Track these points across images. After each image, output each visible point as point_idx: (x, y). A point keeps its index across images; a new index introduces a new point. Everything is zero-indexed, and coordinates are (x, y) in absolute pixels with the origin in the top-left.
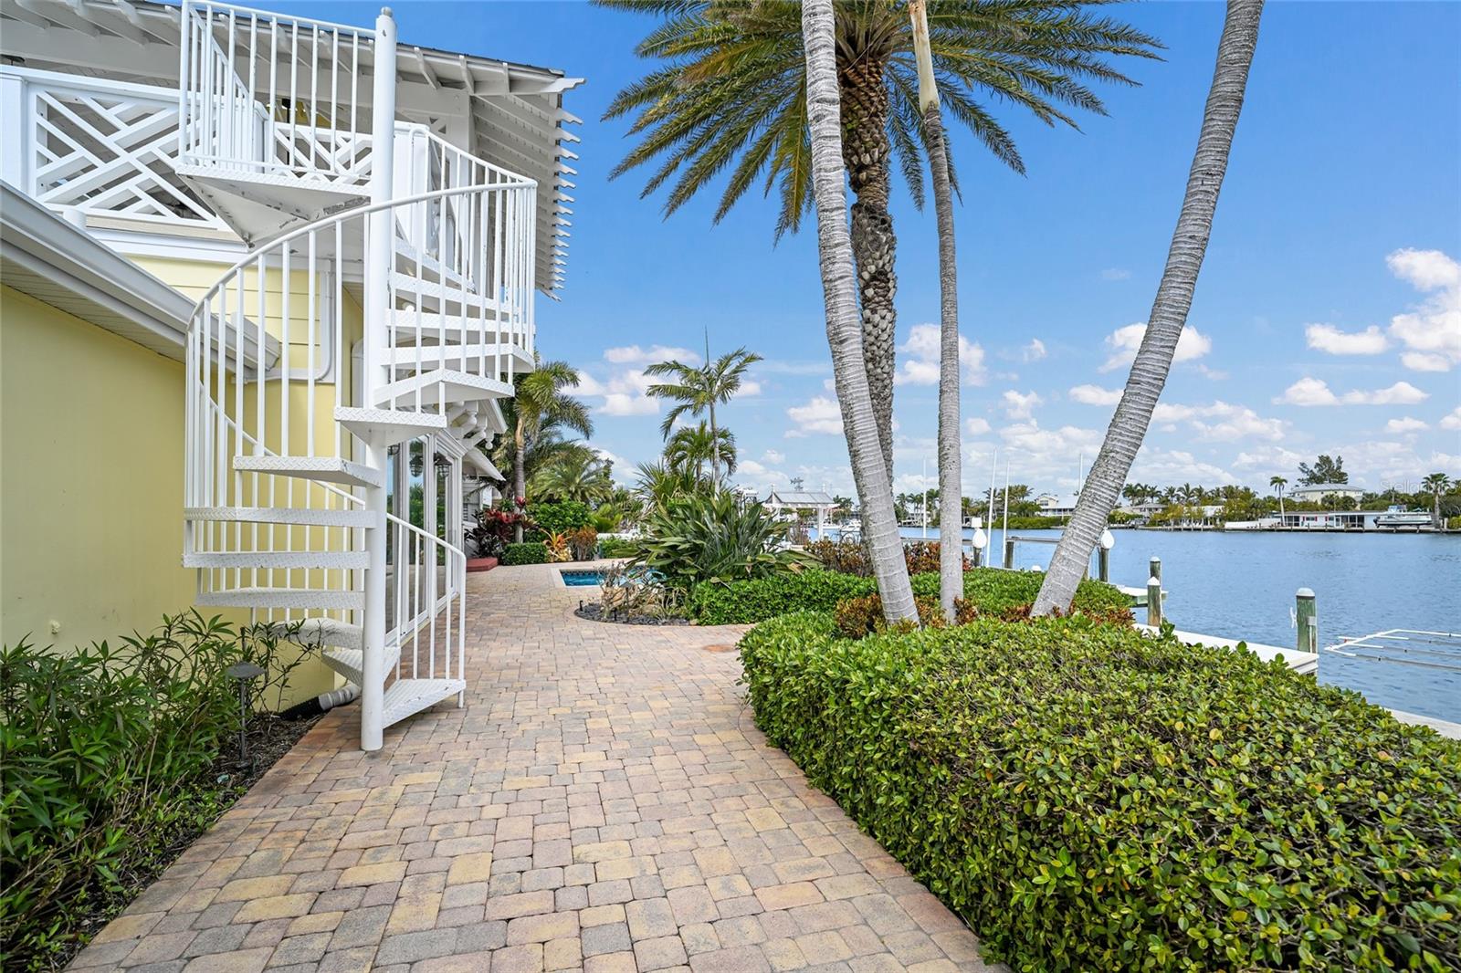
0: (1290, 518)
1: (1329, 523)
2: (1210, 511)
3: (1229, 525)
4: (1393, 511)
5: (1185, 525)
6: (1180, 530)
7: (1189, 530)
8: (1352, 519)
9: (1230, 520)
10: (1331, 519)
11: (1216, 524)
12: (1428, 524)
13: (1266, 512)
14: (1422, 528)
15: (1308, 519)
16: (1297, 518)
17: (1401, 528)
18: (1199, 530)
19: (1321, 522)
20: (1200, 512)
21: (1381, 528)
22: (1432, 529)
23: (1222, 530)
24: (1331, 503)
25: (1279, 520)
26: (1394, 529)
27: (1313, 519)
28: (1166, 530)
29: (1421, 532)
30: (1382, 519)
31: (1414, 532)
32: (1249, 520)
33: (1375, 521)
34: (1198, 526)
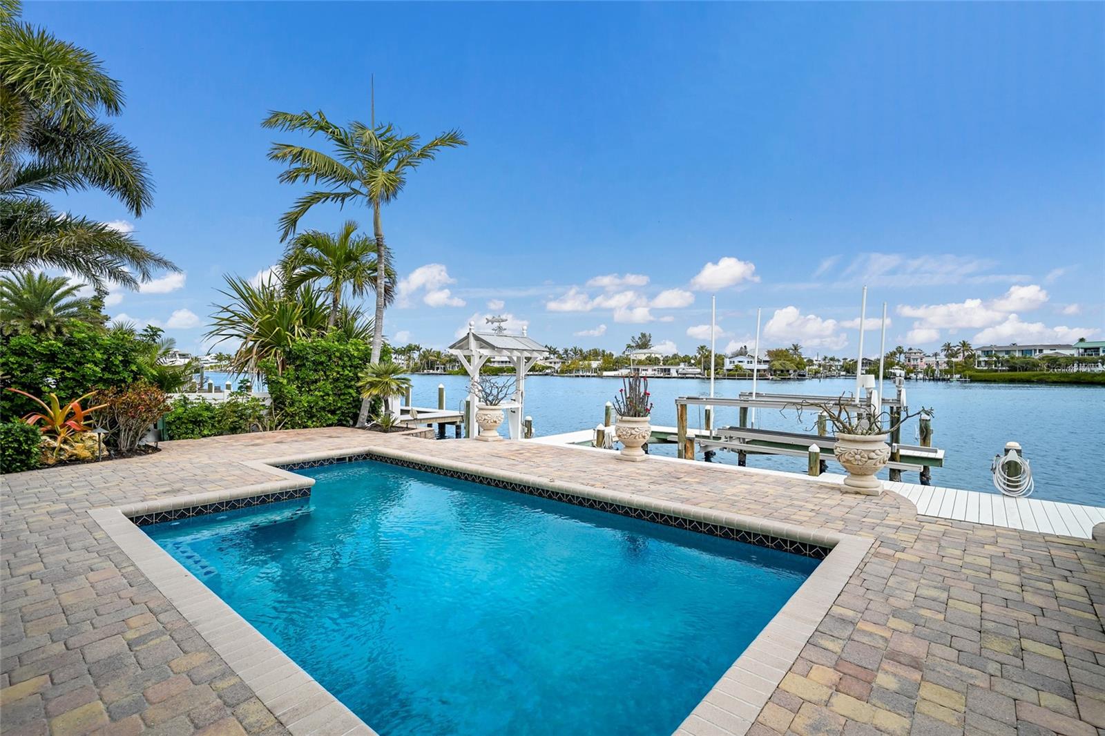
0: (635, 369)
1: (653, 372)
2: (595, 364)
3: (605, 373)
4: (682, 365)
5: (581, 374)
6: (578, 376)
7: (583, 376)
8: (665, 369)
9: (605, 370)
10: (655, 370)
11: (598, 373)
12: (700, 374)
13: (623, 366)
14: (697, 376)
15: (644, 370)
16: (638, 370)
17: (687, 376)
18: (589, 376)
19: (650, 372)
20: (590, 365)
21: (680, 375)
22: (700, 376)
23: (601, 377)
24: (650, 361)
25: (629, 370)
26: (684, 376)
27: (646, 370)
28: (570, 376)
29: (697, 378)
30: (680, 371)
31: (693, 378)
32: (614, 370)
33: (677, 372)
34: (588, 374)
